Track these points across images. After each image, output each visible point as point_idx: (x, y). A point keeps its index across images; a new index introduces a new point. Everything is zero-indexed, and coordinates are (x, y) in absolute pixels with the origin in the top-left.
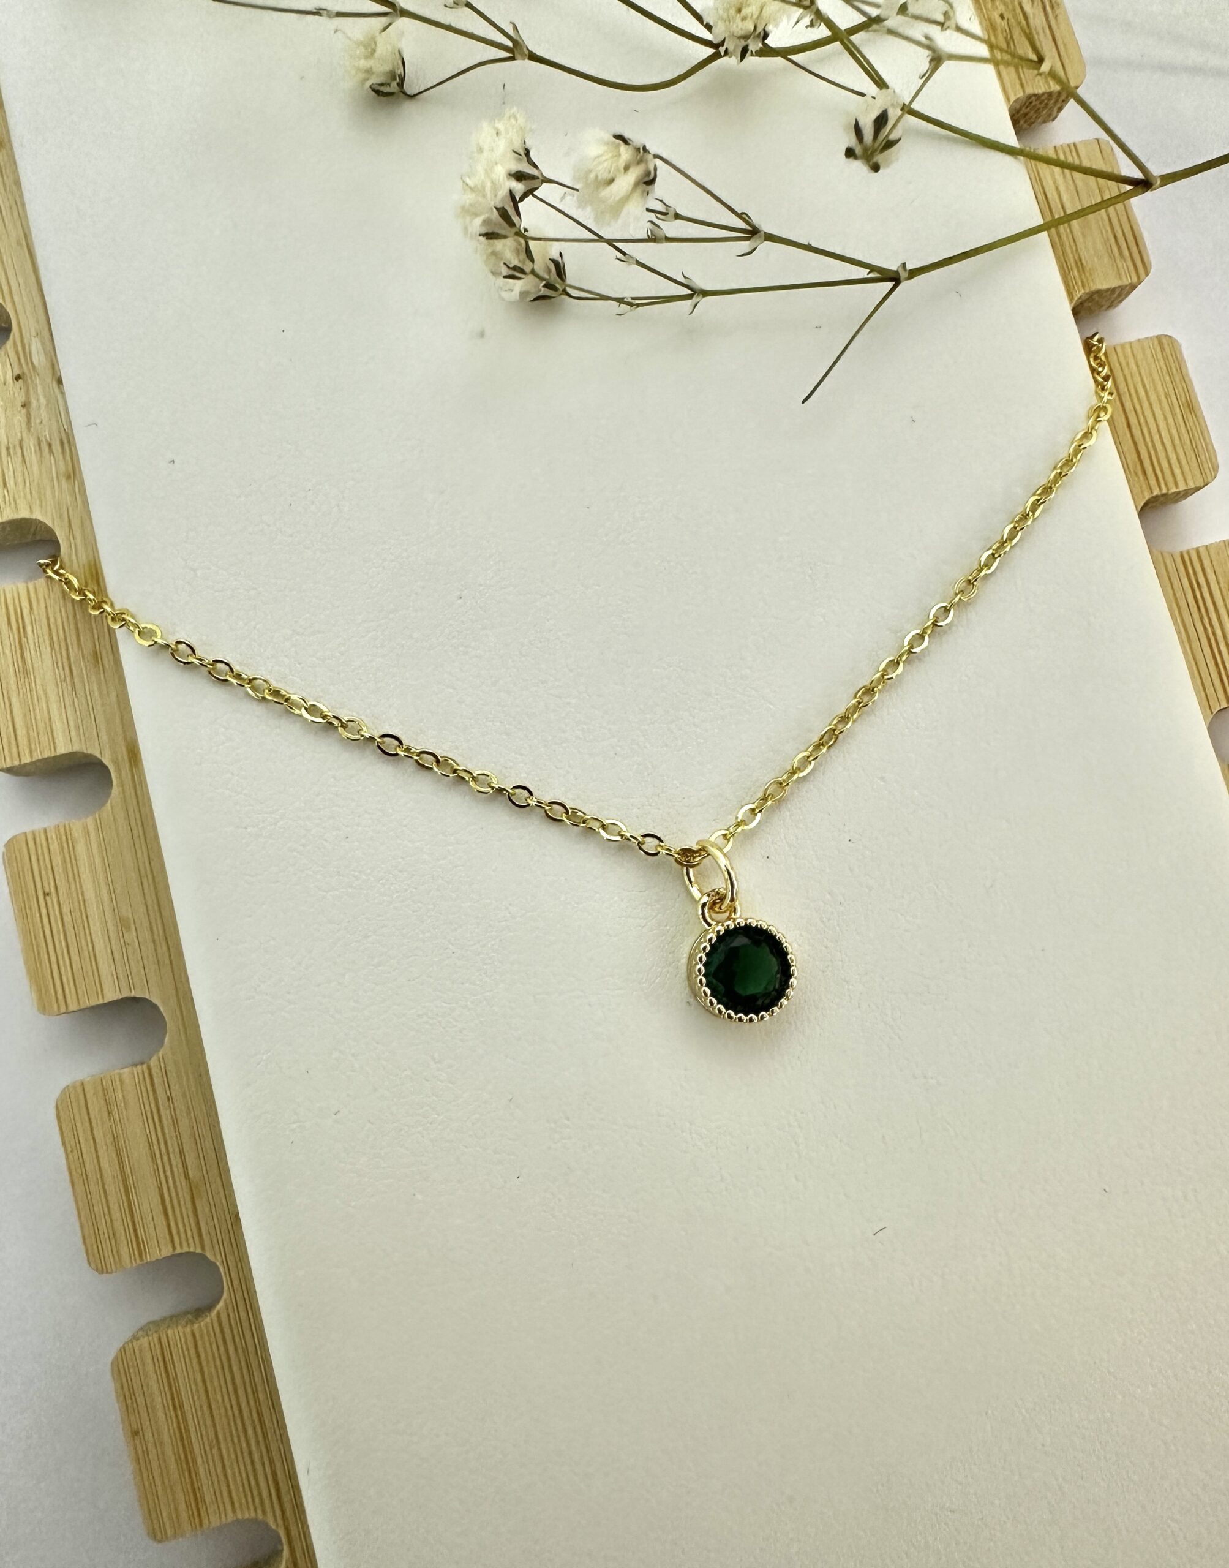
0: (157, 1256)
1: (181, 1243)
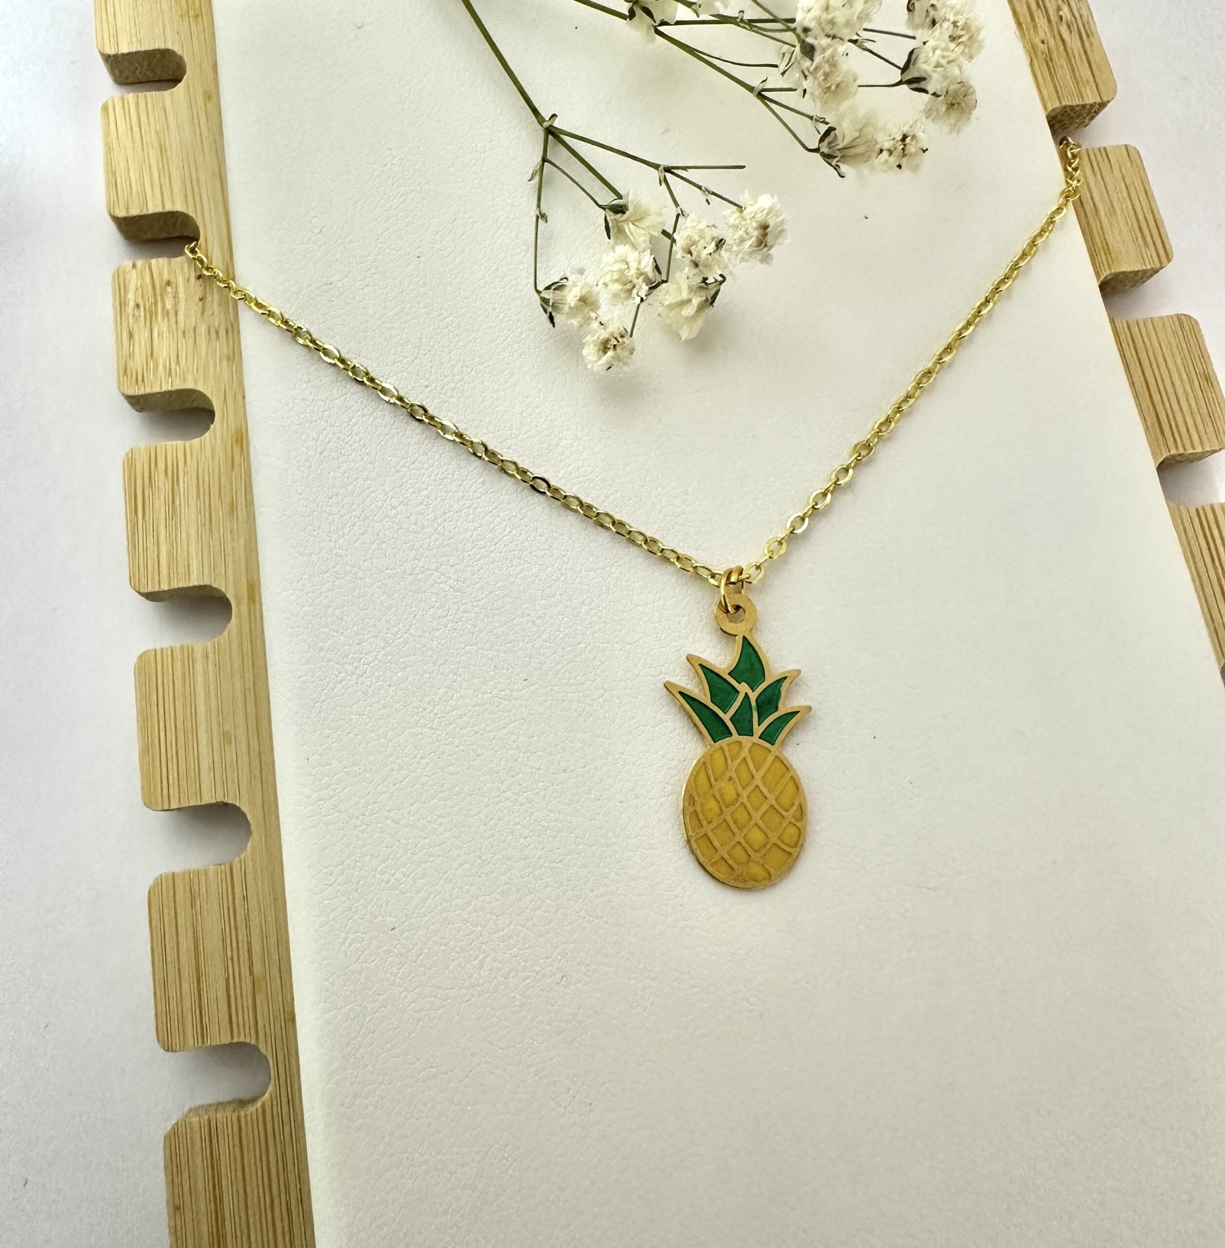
0: (216, 1042)
1: (239, 1033)
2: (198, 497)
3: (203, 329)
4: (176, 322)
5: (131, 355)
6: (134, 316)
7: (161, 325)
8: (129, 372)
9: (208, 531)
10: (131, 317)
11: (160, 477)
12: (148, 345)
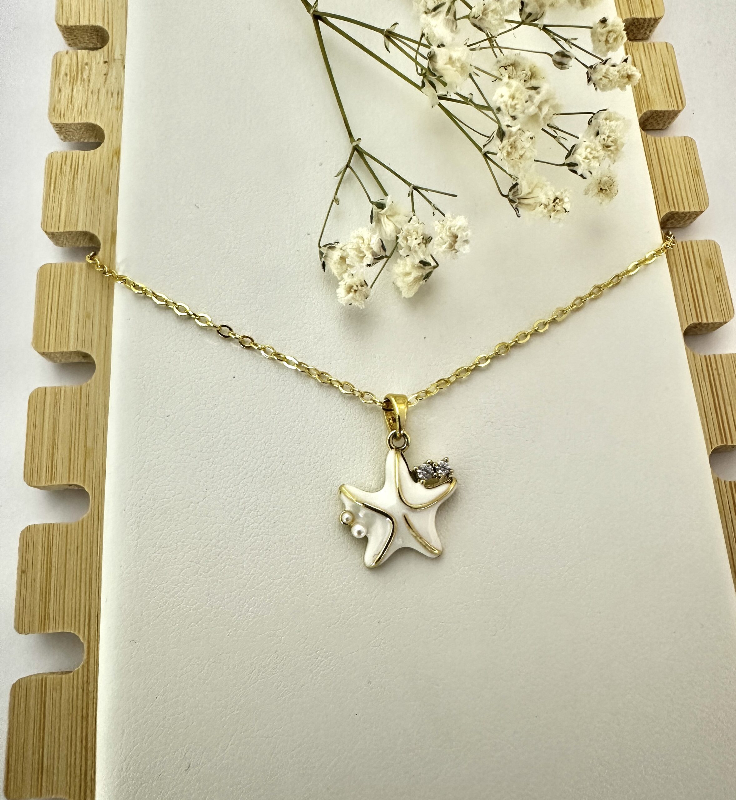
2: (88, 182)
3: (103, 91)
4: (88, 86)
5: (59, 101)
6: (63, 80)
7: (79, 86)
8: (56, 109)
9: (91, 201)
10: (61, 80)
11: (67, 168)
12: (70, 96)
